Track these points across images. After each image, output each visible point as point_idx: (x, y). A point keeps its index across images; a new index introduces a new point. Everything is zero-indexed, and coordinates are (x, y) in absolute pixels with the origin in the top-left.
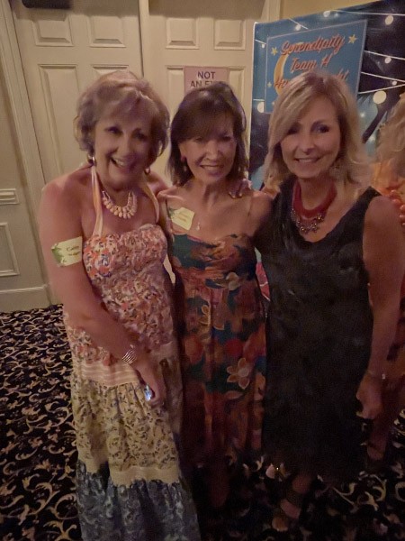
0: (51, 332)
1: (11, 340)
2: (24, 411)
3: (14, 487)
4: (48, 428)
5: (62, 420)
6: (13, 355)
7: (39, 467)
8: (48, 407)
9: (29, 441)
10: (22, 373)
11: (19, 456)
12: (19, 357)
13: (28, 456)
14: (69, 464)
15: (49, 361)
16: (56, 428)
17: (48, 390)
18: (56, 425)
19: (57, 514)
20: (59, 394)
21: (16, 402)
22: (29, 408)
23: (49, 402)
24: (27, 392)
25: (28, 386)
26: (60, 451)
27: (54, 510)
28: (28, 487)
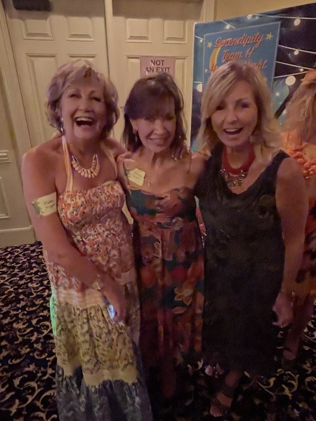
0: (36, 263)
1: (5, 269)
2: (15, 325)
3: (7, 386)
4: (33, 338)
5: (46, 332)
6: (6, 281)
7: (27, 369)
8: (34, 322)
9: (19, 349)
10: (13, 295)
11: (11, 361)
12: (11, 282)
13: (18, 361)
14: (51, 366)
15: (35, 285)
16: (40, 338)
17: (34, 308)
18: (41, 336)
19: (41, 406)
20: (42, 311)
21: (9, 318)
22: (18, 323)
23: (35, 318)
24: (17, 310)
25: (18, 306)
26: (43, 357)
27: (39, 404)
28: (18, 386)
